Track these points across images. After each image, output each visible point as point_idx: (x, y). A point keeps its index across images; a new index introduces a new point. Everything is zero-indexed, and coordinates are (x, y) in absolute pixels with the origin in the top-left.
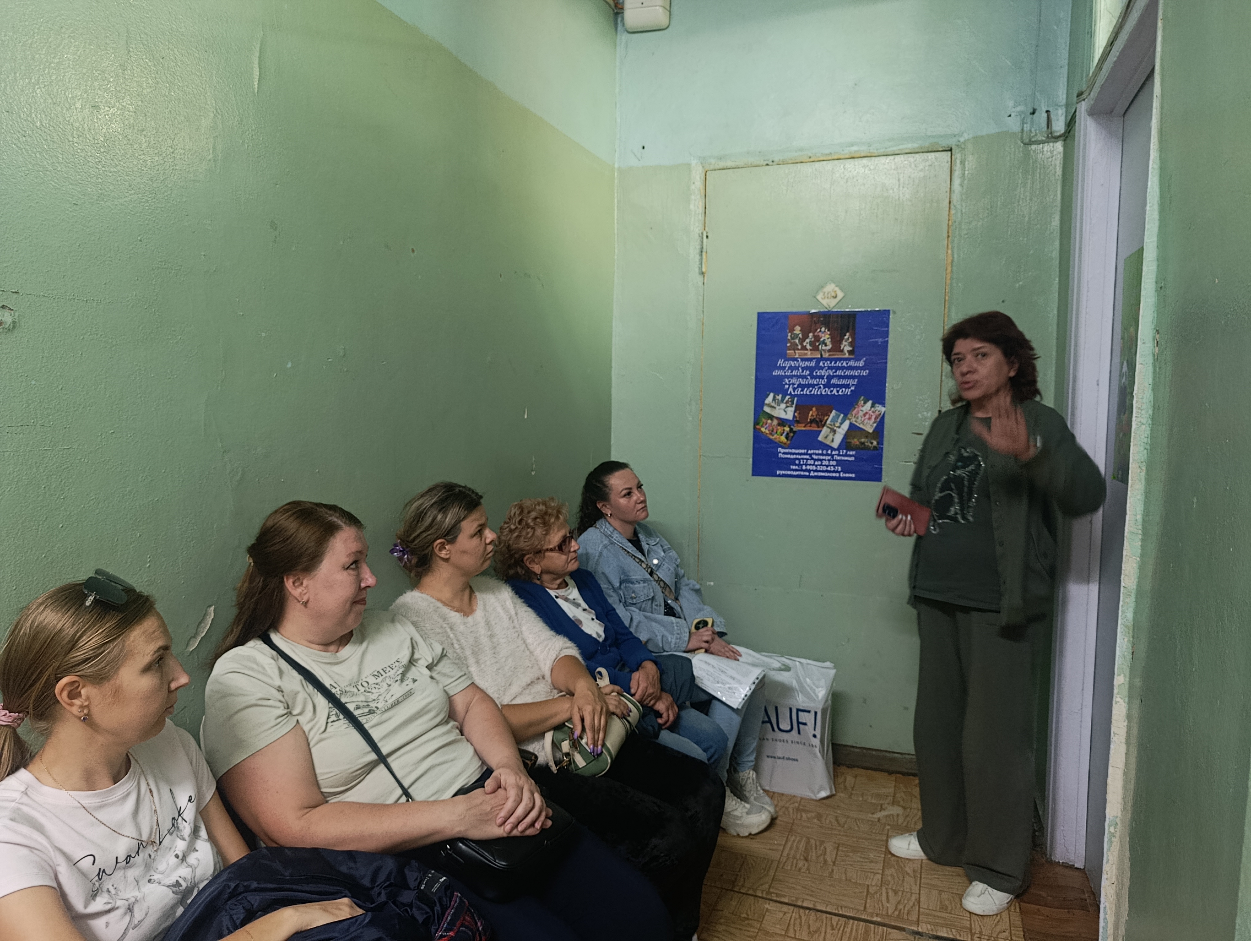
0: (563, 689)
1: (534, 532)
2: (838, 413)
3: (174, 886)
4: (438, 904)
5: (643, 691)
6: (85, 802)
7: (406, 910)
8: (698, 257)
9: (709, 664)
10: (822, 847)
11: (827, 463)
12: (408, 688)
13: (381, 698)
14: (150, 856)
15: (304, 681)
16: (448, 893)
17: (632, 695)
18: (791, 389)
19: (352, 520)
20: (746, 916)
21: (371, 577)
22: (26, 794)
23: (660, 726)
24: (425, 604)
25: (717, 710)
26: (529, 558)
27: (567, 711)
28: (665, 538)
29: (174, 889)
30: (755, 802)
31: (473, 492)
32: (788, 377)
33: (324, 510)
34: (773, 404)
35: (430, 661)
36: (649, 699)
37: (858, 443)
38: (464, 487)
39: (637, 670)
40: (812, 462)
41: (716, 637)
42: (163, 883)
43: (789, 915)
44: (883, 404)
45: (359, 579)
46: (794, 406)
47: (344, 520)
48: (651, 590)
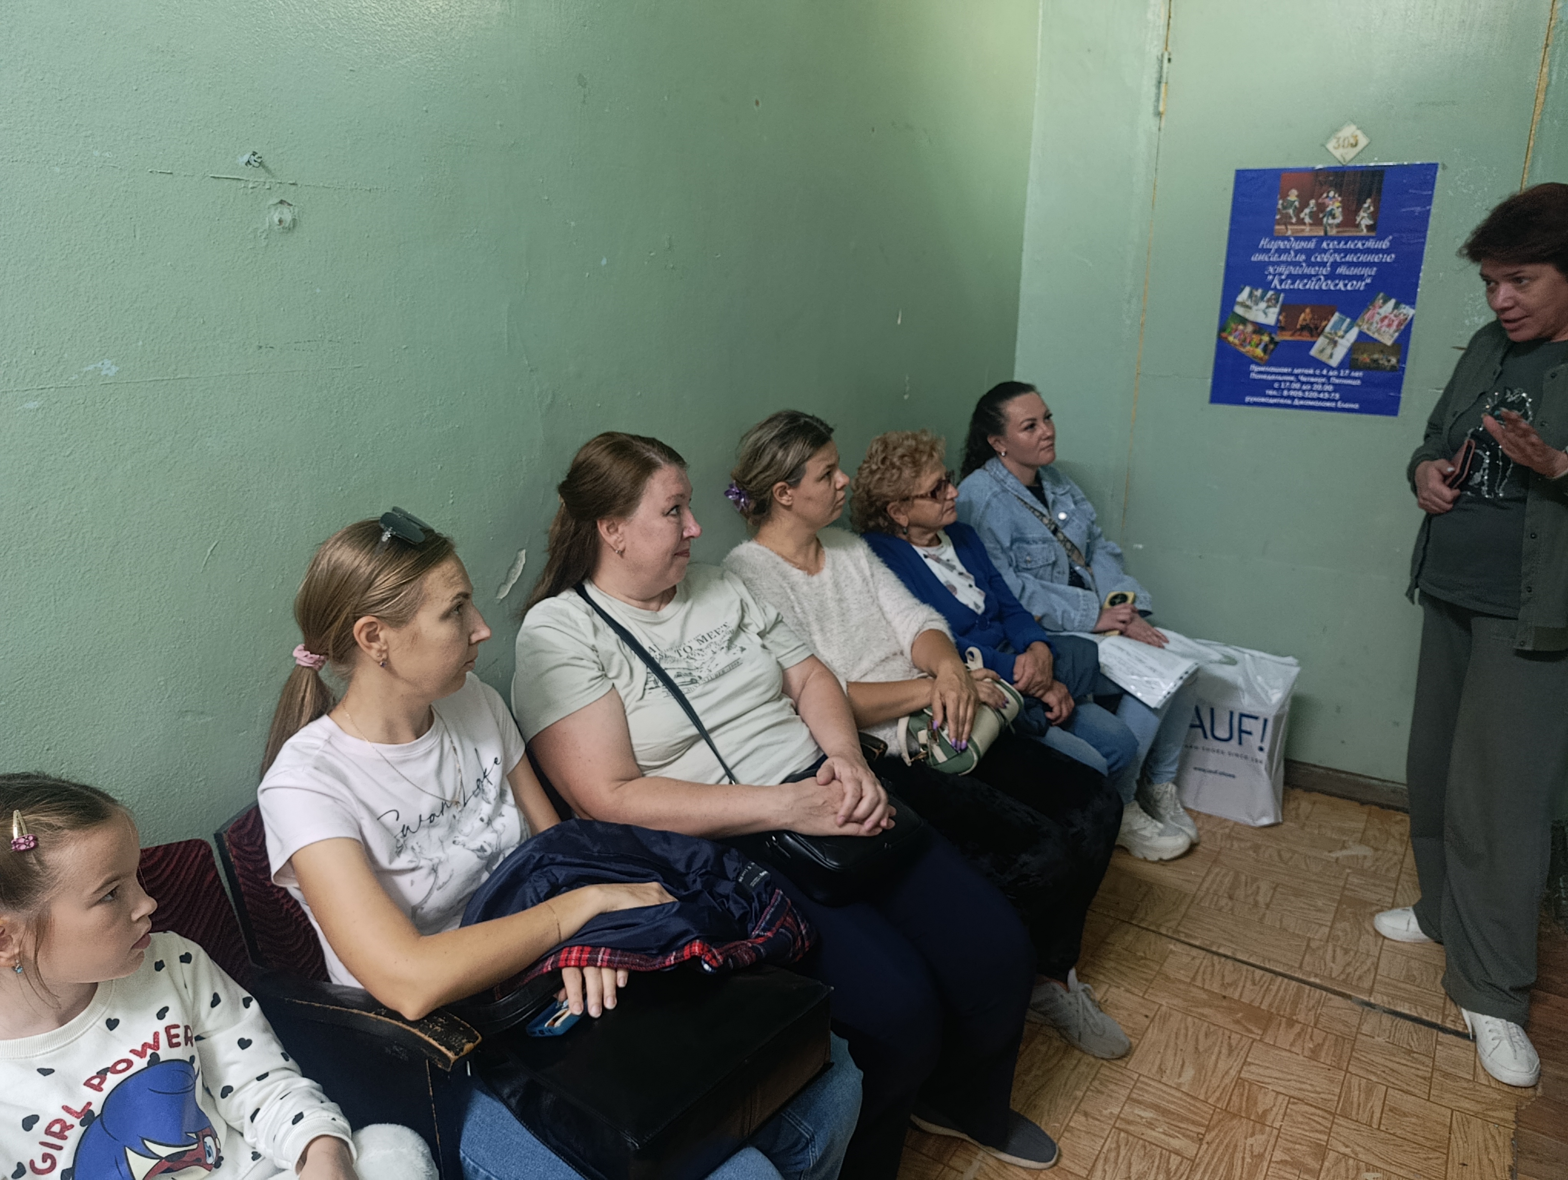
0: (924, 669)
1: (901, 474)
2: (1344, 317)
3: (478, 850)
4: (756, 900)
5: (1028, 678)
6: (389, 756)
7: (723, 902)
8: (1153, 90)
9: (1122, 650)
10: (1254, 886)
11: (1319, 387)
12: (735, 658)
13: (705, 667)
14: (454, 817)
15: (620, 642)
16: (769, 889)
17: (1012, 683)
18: (1276, 282)
19: (673, 456)
20: (1142, 954)
21: (695, 526)
22: (330, 743)
23: (1050, 722)
24: (762, 558)
25: (1128, 708)
26: (893, 507)
27: (927, 696)
28: (1081, 486)
29: (479, 854)
30: (1171, 822)
31: (822, 423)
32: (1273, 264)
33: (640, 444)
34: (1249, 303)
35: (762, 627)
36: (1037, 688)
37: (1368, 361)
38: (812, 418)
39: (1024, 651)
40: (1297, 386)
41: (1137, 616)
42: (467, 845)
43: (1197, 962)
44: (1412, 303)
45: (681, 527)
46: (1279, 306)
47: (663, 456)
48: (1053, 553)
